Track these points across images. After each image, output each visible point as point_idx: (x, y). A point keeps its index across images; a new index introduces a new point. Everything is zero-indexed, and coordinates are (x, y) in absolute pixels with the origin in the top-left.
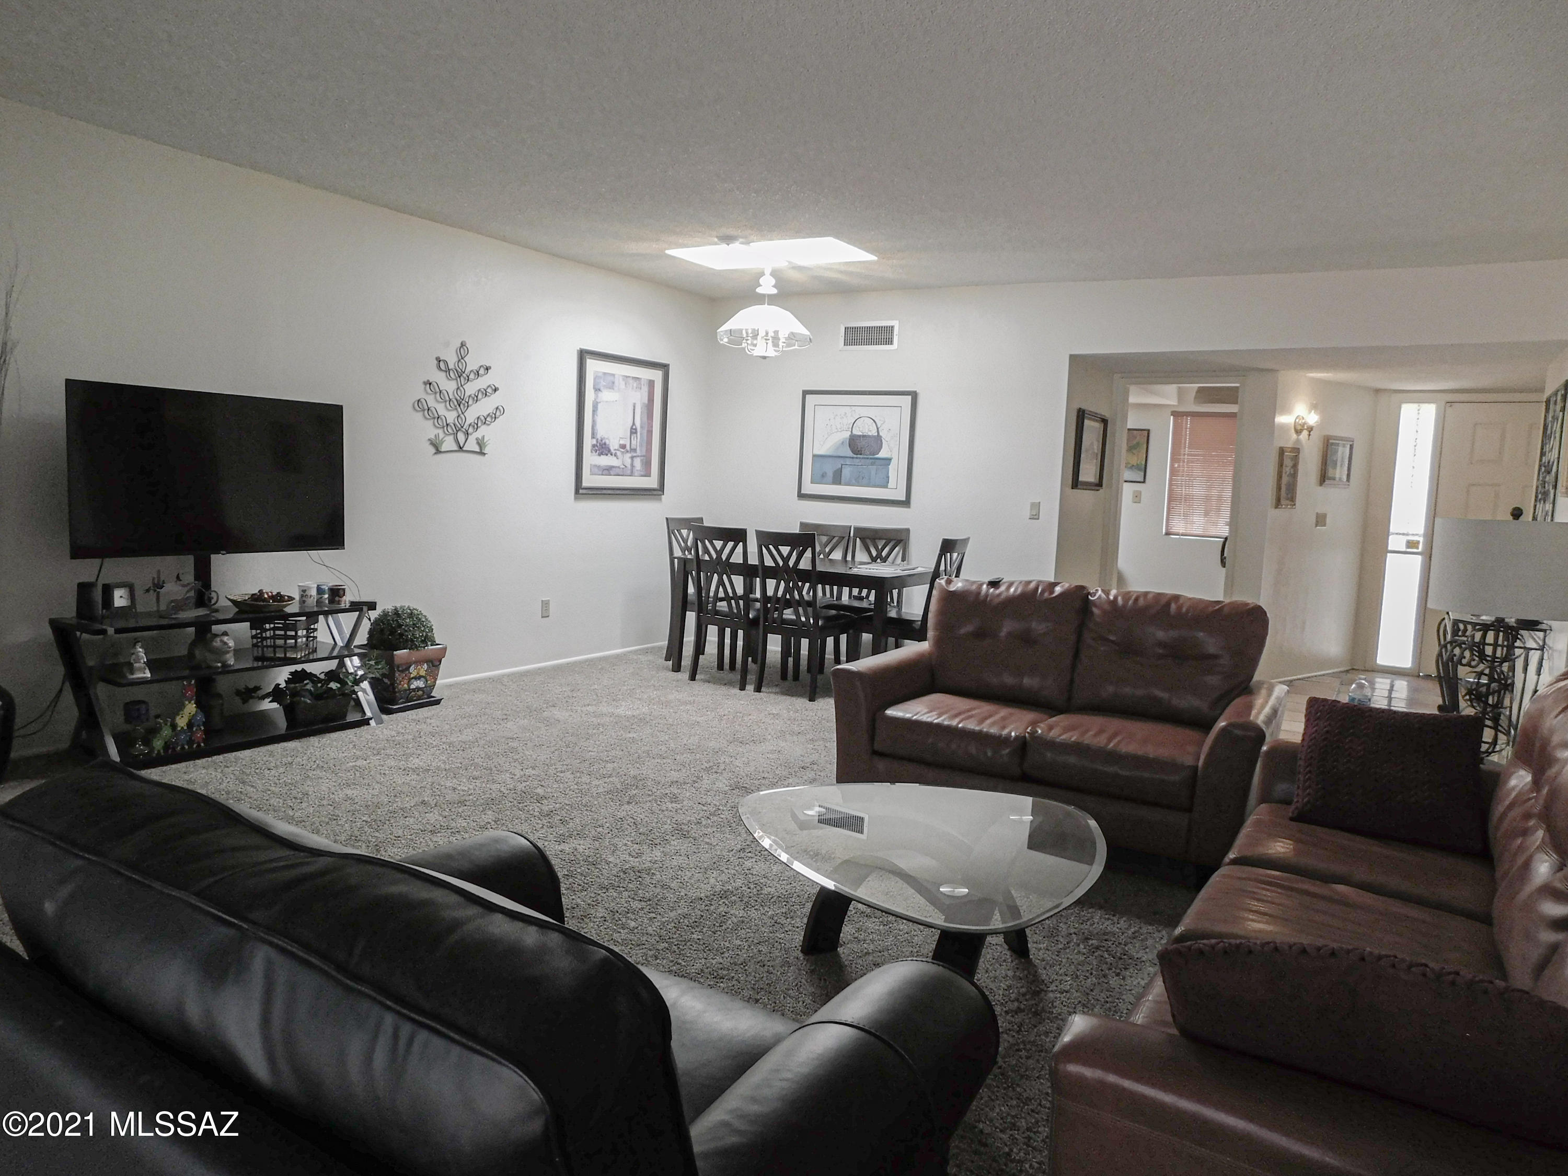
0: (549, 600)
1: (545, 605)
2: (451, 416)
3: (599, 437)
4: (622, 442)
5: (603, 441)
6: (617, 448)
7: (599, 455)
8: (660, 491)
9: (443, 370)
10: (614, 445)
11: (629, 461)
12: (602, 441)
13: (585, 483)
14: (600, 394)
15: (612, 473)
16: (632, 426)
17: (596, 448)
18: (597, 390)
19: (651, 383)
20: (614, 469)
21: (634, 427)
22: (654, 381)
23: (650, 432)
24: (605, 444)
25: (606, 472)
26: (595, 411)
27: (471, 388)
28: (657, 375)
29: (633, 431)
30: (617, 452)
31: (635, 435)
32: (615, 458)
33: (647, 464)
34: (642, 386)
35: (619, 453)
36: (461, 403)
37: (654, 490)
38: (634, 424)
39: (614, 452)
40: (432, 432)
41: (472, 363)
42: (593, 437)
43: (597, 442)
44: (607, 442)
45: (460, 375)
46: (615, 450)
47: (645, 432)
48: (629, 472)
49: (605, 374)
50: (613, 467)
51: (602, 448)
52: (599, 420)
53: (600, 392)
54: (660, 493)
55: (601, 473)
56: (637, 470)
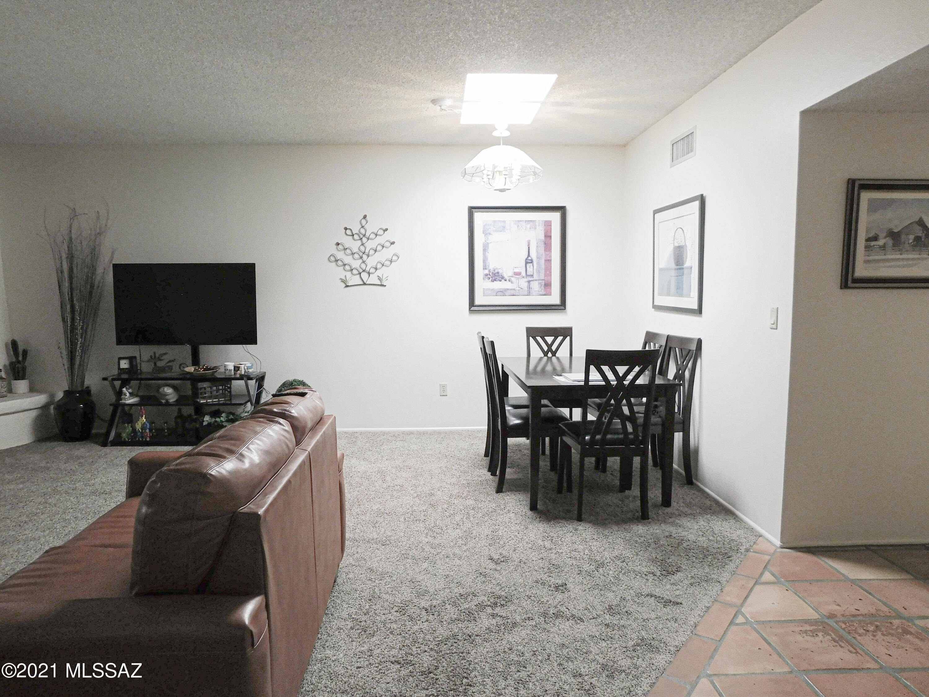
0: (446, 384)
1: (443, 388)
2: (356, 264)
3: (491, 267)
4: (517, 270)
5: (496, 271)
6: (511, 275)
7: (492, 281)
8: (561, 306)
9: (349, 235)
10: (507, 274)
11: (526, 284)
12: (494, 271)
13: (477, 302)
14: (490, 237)
15: (506, 294)
16: (528, 258)
17: (489, 276)
18: (486, 233)
19: (548, 224)
20: (509, 291)
21: (529, 258)
22: (550, 222)
23: (548, 261)
24: (498, 273)
25: (500, 293)
26: (485, 250)
27: (370, 245)
28: (556, 217)
29: (529, 261)
30: (512, 278)
31: (531, 264)
32: (510, 283)
33: (548, 285)
34: (537, 227)
35: (513, 279)
36: (363, 255)
37: (558, 305)
38: (529, 255)
39: (507, 279)
40: (341, 273)
41: (370, 228)
42: (485, 268)
43: (490, 271)
44: (500, 271)
45: (362, 237)
46: (509, 276)
47: (542, 262)
48: (526, 293)
49: (495, 221)
50: (508, 289)
51: (496, 276)
52: (489, 255)
53: (491, 235)
54: (562, 308)
55: (495, 294)
56: (535, 291)
